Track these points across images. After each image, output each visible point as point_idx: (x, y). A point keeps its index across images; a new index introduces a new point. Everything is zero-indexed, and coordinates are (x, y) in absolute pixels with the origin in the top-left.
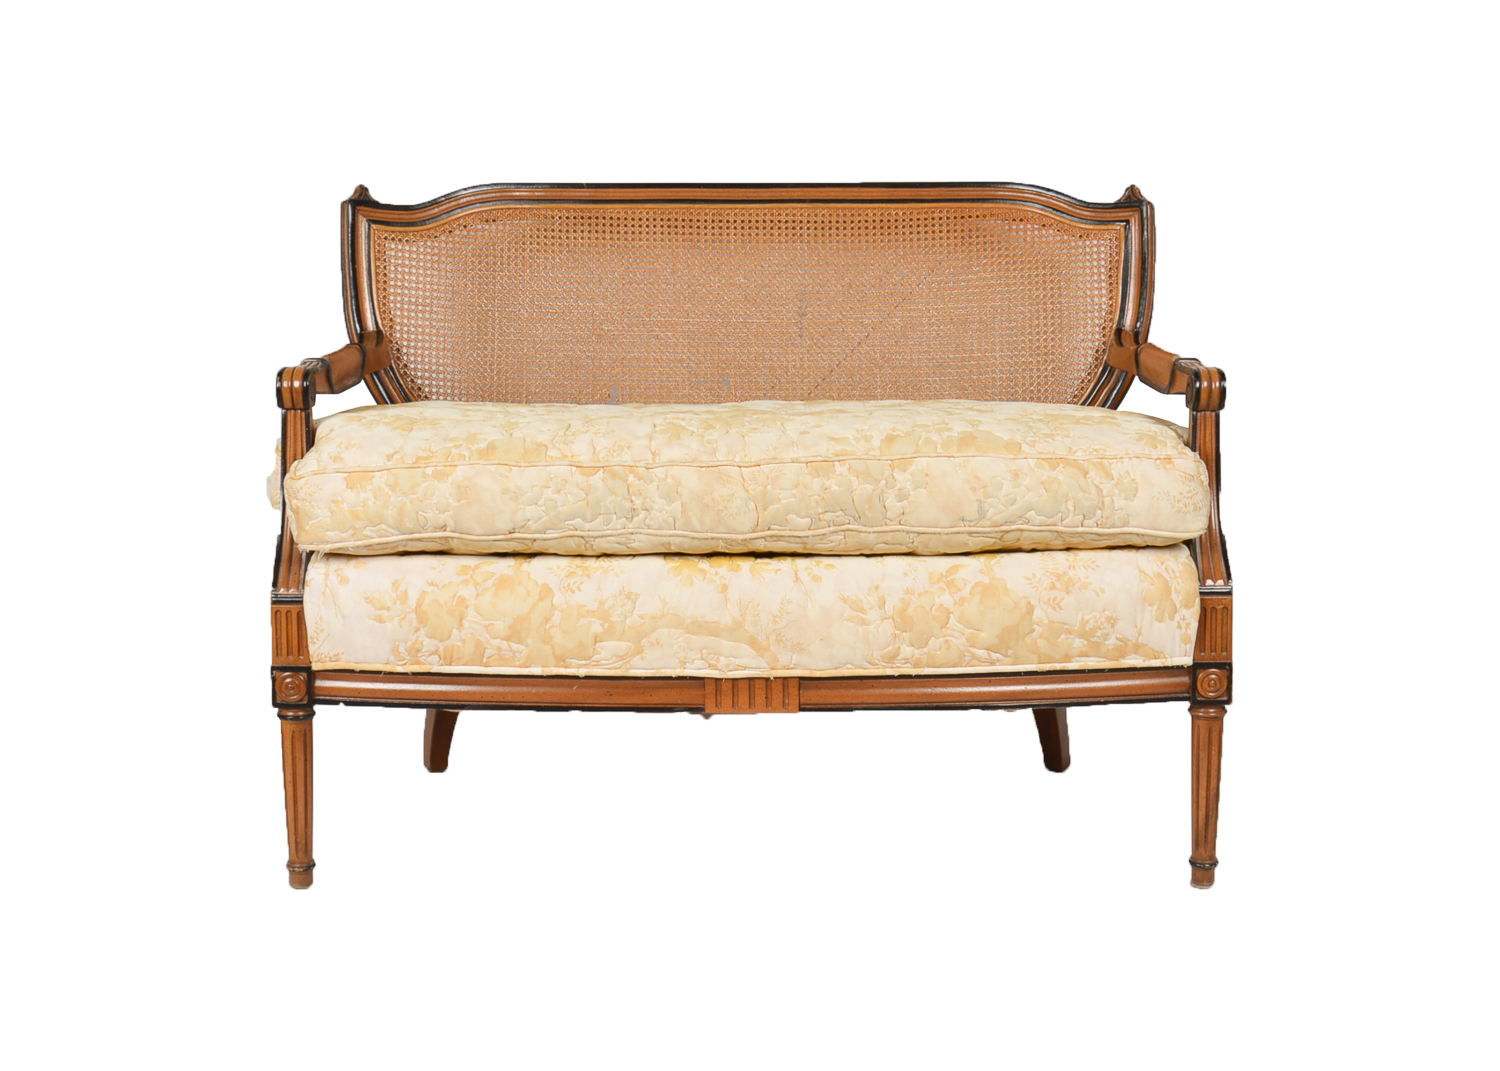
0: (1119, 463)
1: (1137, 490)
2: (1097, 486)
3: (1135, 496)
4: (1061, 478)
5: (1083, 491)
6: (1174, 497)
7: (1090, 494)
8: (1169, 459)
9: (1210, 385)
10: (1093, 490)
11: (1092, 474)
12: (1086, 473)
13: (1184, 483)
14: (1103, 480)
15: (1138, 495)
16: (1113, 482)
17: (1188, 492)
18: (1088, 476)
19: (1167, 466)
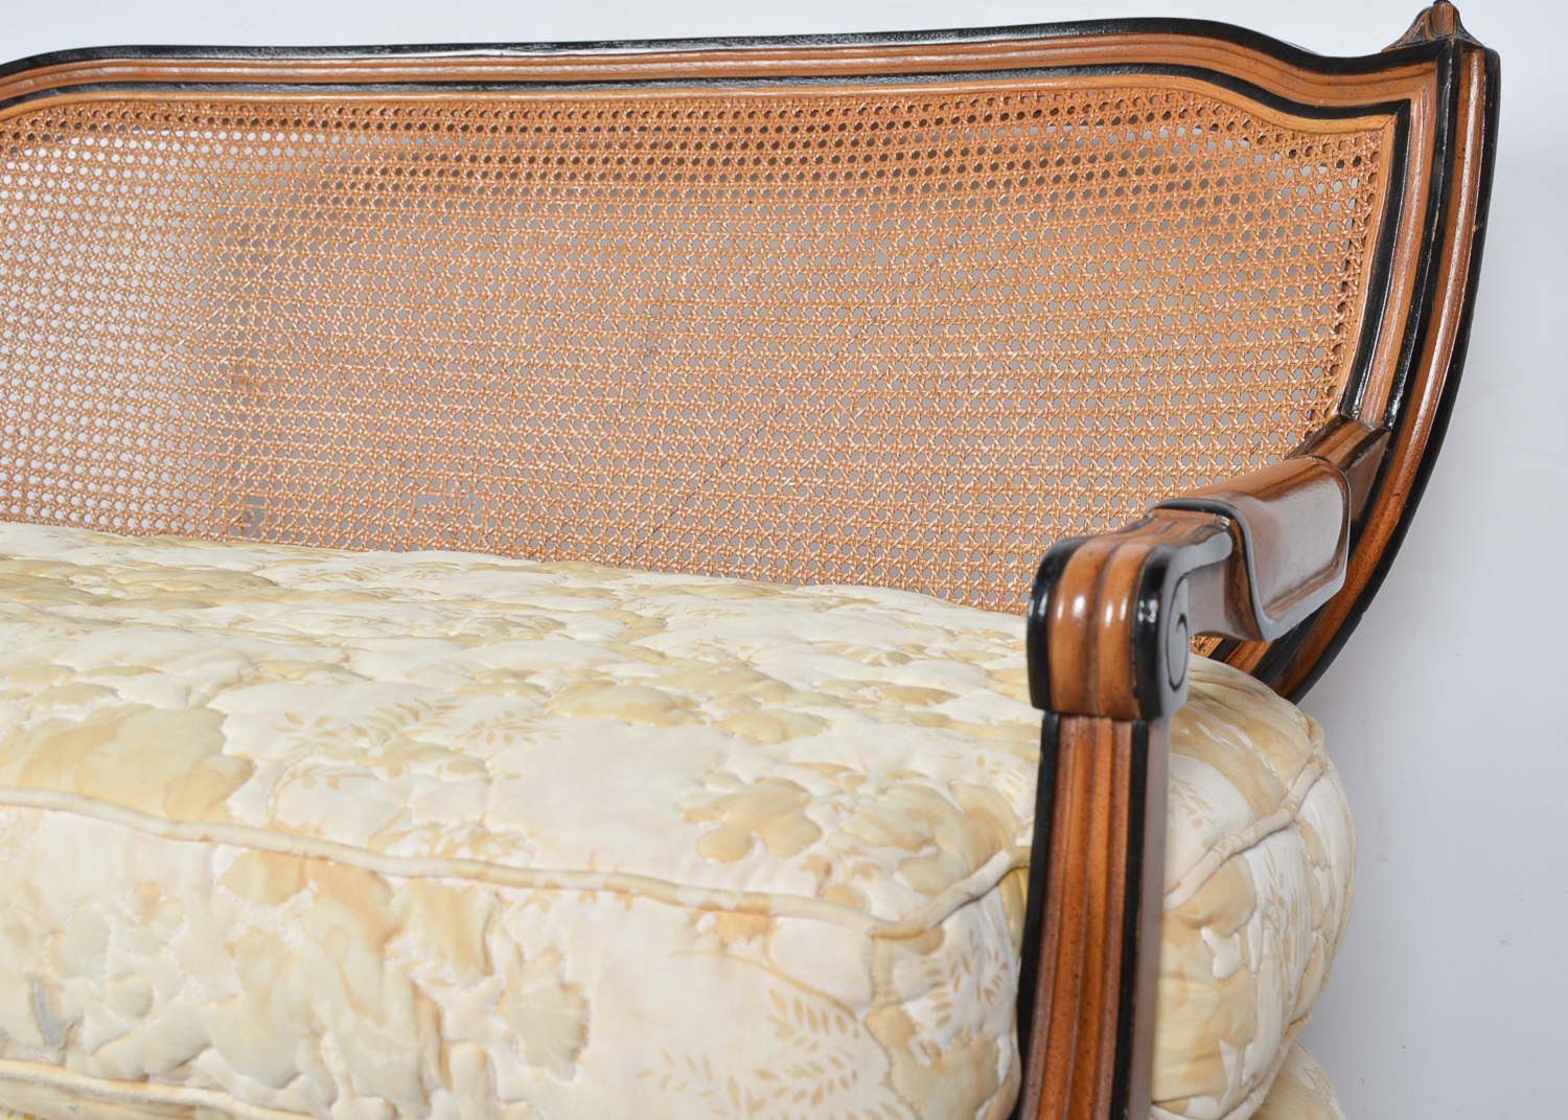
0: (532, 909)
1: (582, 1032)
2: (416, 992)
3: (573, 1054)
4: (294, 938)
5: (358, 1006)
6: (733, 1085)
7: (381, 1020)
8: (758, 915)
9: (1093, 609)
10: (397, 1008)
11: (410, 942)
12: (386, 935)
13: (784, 1031)
14: (449, 971)
15: (586, 1054)
16: (485, 985)
17: (799, 1073)
18: (394, 945)
19: (739, 947)
